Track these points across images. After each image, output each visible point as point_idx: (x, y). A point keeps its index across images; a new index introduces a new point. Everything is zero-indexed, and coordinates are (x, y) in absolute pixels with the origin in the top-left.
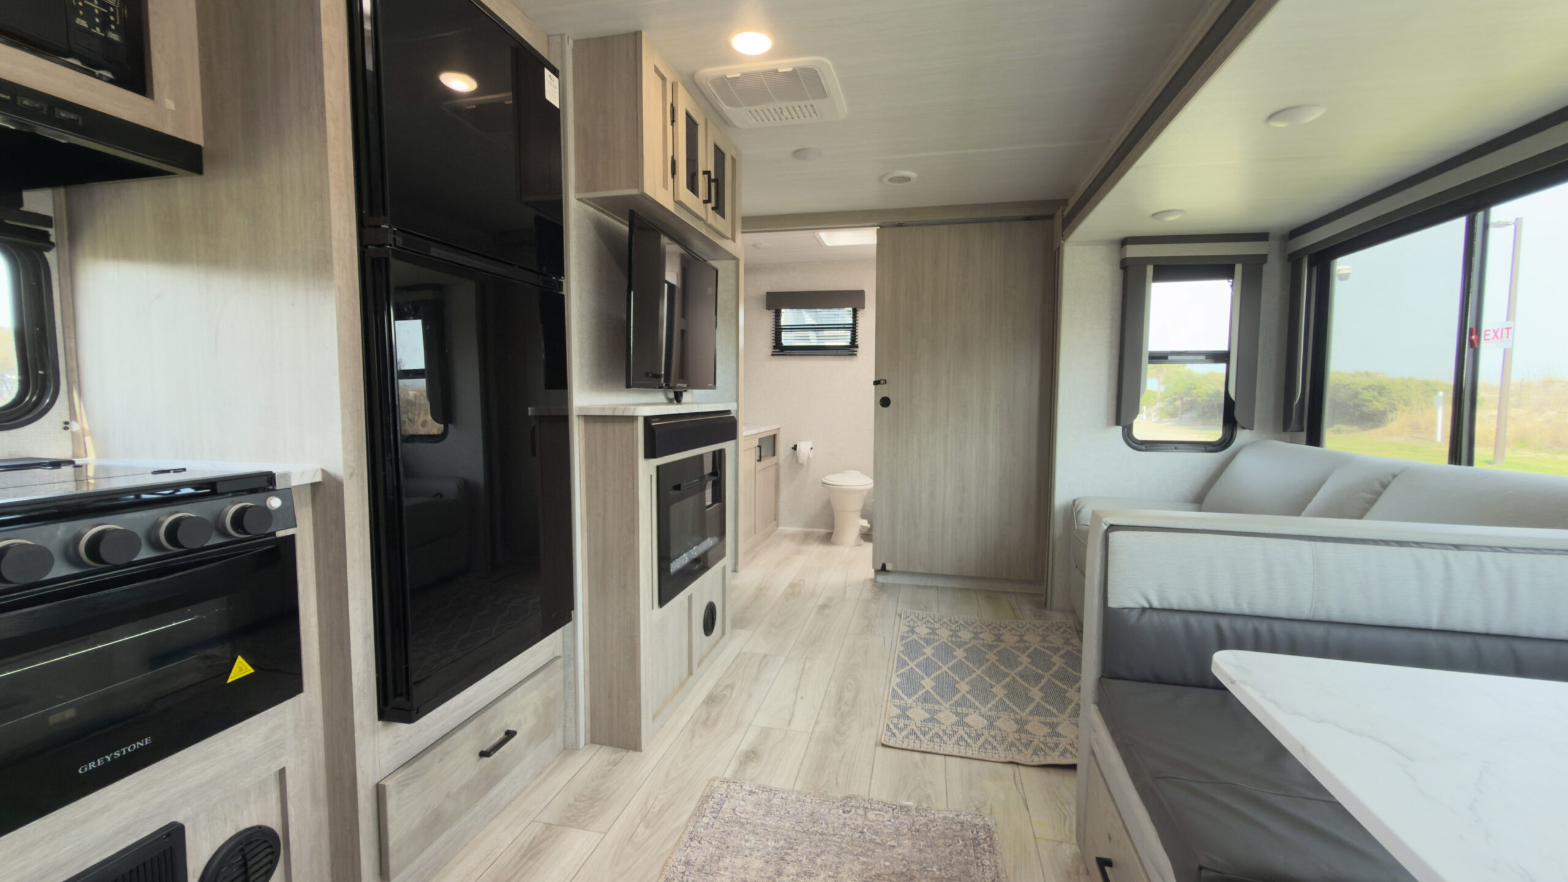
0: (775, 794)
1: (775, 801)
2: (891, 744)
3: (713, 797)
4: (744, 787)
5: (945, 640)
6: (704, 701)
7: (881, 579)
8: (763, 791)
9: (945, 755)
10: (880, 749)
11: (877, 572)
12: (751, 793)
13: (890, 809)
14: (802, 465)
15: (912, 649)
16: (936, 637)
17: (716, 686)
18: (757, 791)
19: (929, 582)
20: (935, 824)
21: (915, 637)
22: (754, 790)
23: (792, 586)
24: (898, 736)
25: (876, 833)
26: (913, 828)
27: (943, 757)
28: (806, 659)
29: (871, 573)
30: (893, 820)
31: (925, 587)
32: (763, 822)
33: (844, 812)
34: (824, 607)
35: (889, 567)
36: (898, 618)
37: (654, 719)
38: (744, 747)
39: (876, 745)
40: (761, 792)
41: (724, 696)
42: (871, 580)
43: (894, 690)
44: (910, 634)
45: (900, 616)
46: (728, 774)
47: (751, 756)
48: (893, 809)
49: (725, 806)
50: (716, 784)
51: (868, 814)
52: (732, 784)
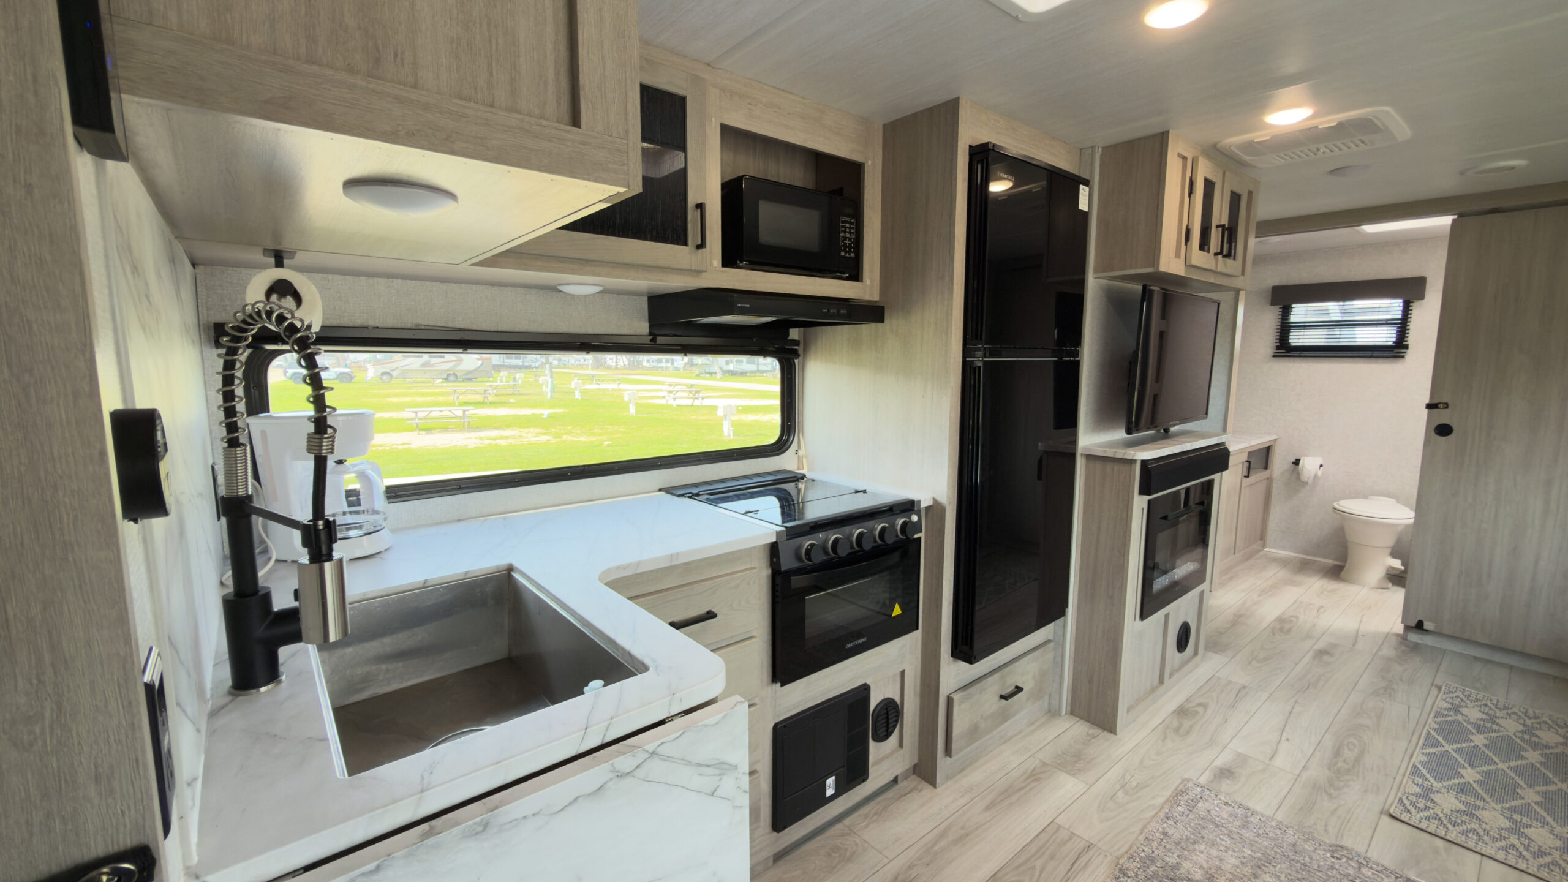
0: (1252, 814)
1: (1252, 819)
2: (1402, 818)
3: (1187, 794)
4: (1219, 797)
5: (1511, 735)
6: (1175, 711)
7: (1414, 637)
8: (1239, 807)
9: (1482, 855)
10: (1385, 819)
11: (1408, 628)
12: (1226, 804)
14: (1305, 484)
15: (1452, 730)
16: (1495, 727)
17: (1188, 700)
18: (1233, 805)
19: (1498, 657)
21: (1459, 718)
22: (1230, 803)
23: (1281, 620)
24: (1414, 814)
27: (1478, 857)
28: (1296, 702)
29: (1399, 628)
31: (1488, 661)
32: (1239, 832)
33: (1333, 857)
34: (1321, 653)
35: (1428, 625)
36: (1434, 691)
37: (1128, 712)
38: (1218, 763)
39: (1381, 813)
40: (1237, 807)
41: (1197, 712)
42: (1398, 635)
43: (1415, 767)
44: (1452, 713)
45: (1439, 688)
46: (1203, 780)
47: (1225, 773)
49: (1199, 805)
50: (1190, 785)
51: (1363, 870)
52: (1206, 790)
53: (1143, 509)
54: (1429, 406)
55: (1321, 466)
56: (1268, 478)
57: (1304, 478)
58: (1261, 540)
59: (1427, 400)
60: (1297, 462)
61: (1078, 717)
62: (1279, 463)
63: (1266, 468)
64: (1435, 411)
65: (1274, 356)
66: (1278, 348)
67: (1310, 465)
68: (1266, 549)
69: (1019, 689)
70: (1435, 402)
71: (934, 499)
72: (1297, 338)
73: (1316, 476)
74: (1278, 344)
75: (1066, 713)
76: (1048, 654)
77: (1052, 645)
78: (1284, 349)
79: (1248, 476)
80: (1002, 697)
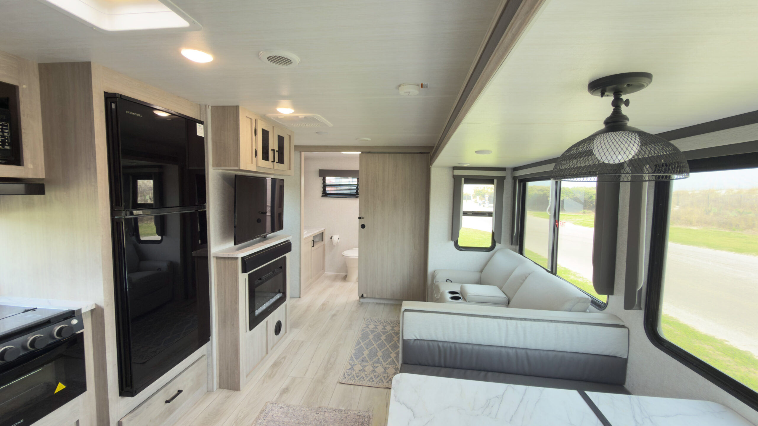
0: (291, 408)
1: (290, 411)
2: (343, 382)
3: (265, 411)
4: (279, 405)
5: (379, 331)
6: (271, 366)
7: (362, 300)
8: (286, 407)
9: (363, 386)
10: (338, 385)
11: (360, 298)
12: (281, 407)
13: (334, 411)
14: (335, 246)
15: (364, 336)
16: (376, 330)
17: (279, 358)
18: (284, 407)
19: (382, 301)
20: (350, 417)
21: (368, 330)
22: (283, 406)
23: (323, 305)
24: (347, 378)
25: (326, 422)
26: (341, 419)
27: (362, 387)
28: (320, 342)
29: (358, 298)
30: (334, 416)
31: (380, 304)
32: (283, 420)
33: (316, 414)
34: (334, 315)
35: (364, 296)
36: (364, 320)
37: (247, 376)
38: (283, 387)
39: (337, 383)
40: (285, 407)
41: (281, 362)
42: (358, 300)
43: (351, 357)
44: (366, 329)
45: (365, 319)
46: (273, 401)
47: (286, 390)
48: (336, 411)
49: (269, 414)
50: (268, 404)
51: (325, 414)
52: (274, 404)
53: (245, 279)
54: (360, 218)
55: (339, 238)
56: (323, 245)
57: (334, 244)
58: (323, 269)
59: (358, 216)
60: (331, 238)
61: (223, 388)
62: (326, 238)
63: (322, 241)
64: (360, 219)
65: (322, 197)
66: (323, 193)
67: (335, 238)
68: (325, 273)
69: (180, 392)
70: (360, 217)
71: (96, 304)
72: (329, 190)
73: (337, 243)
74: (323, 192)
75: (217, 389)
76: (203, 363)
77: (204, 357)
78: (325, 194)
79: (313, 246)
80: (167, 402)
